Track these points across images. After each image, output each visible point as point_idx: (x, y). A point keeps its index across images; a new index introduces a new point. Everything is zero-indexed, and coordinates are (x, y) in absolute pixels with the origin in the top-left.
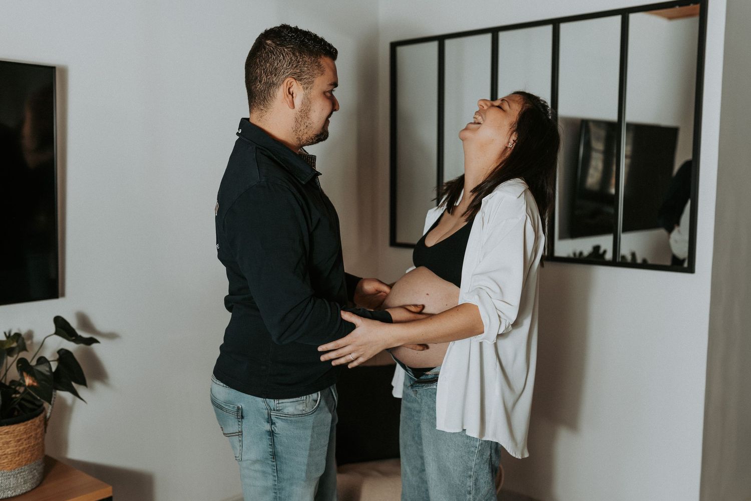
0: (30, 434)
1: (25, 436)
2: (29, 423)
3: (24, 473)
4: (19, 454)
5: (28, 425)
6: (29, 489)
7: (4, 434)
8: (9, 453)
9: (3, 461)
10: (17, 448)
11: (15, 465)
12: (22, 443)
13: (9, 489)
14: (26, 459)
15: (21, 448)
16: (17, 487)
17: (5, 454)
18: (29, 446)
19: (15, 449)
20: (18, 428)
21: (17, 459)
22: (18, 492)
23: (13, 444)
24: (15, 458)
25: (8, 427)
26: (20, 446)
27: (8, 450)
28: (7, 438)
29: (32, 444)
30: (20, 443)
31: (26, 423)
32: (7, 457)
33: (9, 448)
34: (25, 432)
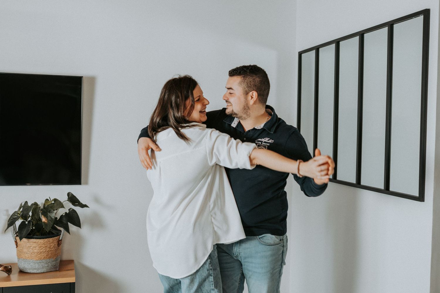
0: (46, 246)
1: (44, 246)
2: (46, 240)
3: (43, 263)
4: (40, 254)
5: (45, 241)
6: (45, 271)
7: (33, 243)
8: (36, 252)
9: (33, 255)
10: (39, 250)
11: (38, 258)
12: (42, 249)
13: (35, 269)
14: (44, 257)
15: (41, 251)
16: (39, 269)
17: (34, 252)
18: (46, 251)
19: (38, 250)
20: (40, 241)
21: (39, 255)
22: (39, 271)
23: (37, 248)
24: (38, 255)
25: (36, 240)
26: (41, 250)
27: (35, 250)
28: (35, 245)
29: (48, 250)
30: (41, 248)
31: (44, 239)
32: (34, 254)
33: (36, 249)
34: (44, 244)
